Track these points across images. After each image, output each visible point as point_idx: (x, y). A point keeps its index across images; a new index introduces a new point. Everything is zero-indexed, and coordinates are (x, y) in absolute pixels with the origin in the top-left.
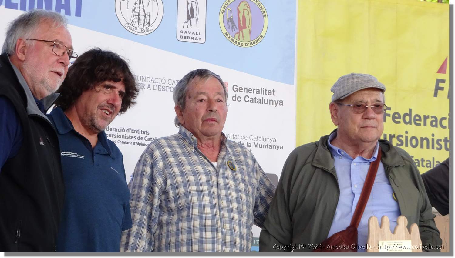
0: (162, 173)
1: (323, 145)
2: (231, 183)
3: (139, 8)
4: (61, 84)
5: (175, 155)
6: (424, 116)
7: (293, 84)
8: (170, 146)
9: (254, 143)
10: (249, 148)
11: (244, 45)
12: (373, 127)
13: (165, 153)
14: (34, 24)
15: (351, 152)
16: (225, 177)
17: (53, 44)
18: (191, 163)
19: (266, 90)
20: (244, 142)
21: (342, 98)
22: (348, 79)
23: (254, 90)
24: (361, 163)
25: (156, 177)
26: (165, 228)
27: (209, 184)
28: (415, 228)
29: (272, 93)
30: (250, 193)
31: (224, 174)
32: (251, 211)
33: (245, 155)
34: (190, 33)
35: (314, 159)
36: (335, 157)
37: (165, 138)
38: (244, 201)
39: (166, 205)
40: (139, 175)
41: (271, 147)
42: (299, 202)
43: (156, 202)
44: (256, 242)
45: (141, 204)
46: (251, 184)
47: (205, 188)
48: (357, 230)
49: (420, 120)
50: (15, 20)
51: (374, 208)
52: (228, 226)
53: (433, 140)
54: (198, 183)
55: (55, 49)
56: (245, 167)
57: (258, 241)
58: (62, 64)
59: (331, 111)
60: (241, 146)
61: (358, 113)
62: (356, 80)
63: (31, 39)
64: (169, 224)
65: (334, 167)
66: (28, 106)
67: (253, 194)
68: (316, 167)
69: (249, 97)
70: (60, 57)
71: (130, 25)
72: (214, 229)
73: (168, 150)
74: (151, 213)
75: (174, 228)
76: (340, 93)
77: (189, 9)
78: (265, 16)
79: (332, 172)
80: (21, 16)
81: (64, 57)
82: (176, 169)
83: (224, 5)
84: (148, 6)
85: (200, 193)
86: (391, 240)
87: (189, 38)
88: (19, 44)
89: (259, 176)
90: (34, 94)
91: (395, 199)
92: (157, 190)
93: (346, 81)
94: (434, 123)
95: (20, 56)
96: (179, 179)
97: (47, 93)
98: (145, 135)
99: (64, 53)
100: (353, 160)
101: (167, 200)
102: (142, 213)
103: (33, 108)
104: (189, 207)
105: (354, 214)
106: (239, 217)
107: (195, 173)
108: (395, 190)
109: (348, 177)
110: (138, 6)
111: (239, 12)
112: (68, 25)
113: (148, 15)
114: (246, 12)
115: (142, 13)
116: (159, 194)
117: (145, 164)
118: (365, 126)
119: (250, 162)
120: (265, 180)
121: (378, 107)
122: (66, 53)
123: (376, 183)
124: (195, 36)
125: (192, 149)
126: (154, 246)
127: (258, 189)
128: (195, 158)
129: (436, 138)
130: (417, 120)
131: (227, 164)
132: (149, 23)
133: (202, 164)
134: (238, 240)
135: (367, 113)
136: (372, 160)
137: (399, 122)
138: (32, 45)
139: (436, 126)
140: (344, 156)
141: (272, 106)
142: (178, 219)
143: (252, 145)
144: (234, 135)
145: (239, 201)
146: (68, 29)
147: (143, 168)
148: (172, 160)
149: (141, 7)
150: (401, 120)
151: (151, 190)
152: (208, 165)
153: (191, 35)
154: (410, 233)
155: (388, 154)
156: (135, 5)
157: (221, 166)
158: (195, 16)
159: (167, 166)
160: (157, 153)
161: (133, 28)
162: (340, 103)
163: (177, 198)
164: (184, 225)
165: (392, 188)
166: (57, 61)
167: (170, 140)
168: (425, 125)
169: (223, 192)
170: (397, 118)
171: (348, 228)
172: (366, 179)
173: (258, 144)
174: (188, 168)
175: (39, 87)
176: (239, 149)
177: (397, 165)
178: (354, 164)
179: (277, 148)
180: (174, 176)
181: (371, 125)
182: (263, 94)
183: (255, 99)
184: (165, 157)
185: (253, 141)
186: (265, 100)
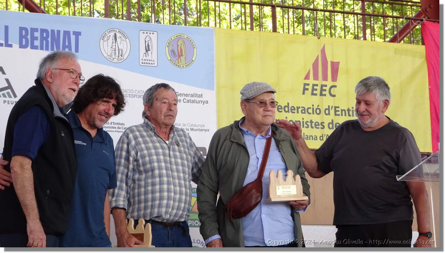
0: (134, 148)
1: (236, 127)
2: (178, 154)
3: (115, 46)
4: (75, 97)
5: (142, 136)
6: (297, 107)
7: (214, 90)
8: (139, 131)
9: (191, 128)
10: (187, 132)
11: (182, 66)
12: (270, 116)
13: (136, 135)
14: (57, 59)
15: (254, 132)
16: (174, 150)
17: (70, 71)
18: (153, 142)
19: (197, 95)
20: (184, 128)
21: (250, 98)
22: (253, 86)
23: (189, 94)
24: (261, 138)
25: (131, 151)
26: (137, 182)
27: (164, 155)
28: (298, 177)
29: (201, 96)
30: (190, 160)
31: (173, 148)
32: (190, 171)
33: (185, 136)
34: (147, 61)
35: (231, 137)
36: (244, 135)
37: (135, 126)
38: (186, 165)
39: (137, 168)
40: (120, 150)
41: (202, 130)
42: (223, 164)
43: (131, 166)
44: (194, 191)
45: (122, 168)
46: (190, 154)
47: (162, 157)
48: (262, 181)
49: (294, 109)
50: (44, 58)
51: (271, 167)
52: (177, 181)
53: (303, 122)
54: (157, 154)
55: (71, 74)
56: (185, 144)
57: (195, 190)
58: (76, 84)
59: (241, 106)
60: (182, 130)
61: (261, 107)
62: (258, 86)
63: (56, 69)
64: (139, 180)
65: (244, 142)
66: (54, 111)
67: (191, 160)
68: (233, 142)
69: (186, 99)
70: (75, 79)
71: (109, 57)
72: (169, 183)
73: (137, 133)
74: (127, 174)
75: (143, 183)
76: (249, 95)
77: (147, 45)
78: (194, 48)
79: (243, 145)
80: (49, 55)
81: (77, 79)
82: (143, 146)
83: (169, 42)
84: (121, 44)
85: (159, 161)
86: (284, 185)
87: (147, 63)
88: (48, 72)
89: (194, 149)
90: (58, 103)
91: (284, 161)
92: (131, 159)
93: (252, 87)
94: (303, 111)
95: (49, 80)
96: (145, 152)
97: (67, 103)
98: (122, 126)
99: (77, 77)
100: (256, 137)
101: (138, 165)
102: (122, 174)
103: (57, 113)
104: (153, 170)
105: (259, 171)
106: (183, 175)
107: (155, 148)
108: (283, 155)
109: (253, 147)
110: (114, 44)
111: (178, 46)
112: (78, 60)
113: (121, 50)
114: (182, 46)
115: (117, 49)
116: (133, 162)
117: (123, 143)
118: (266, 115)
119: (188, 140)
120: (197, 152)
121: (273, 103)
122: (78, 77)
123: (271, 151)
124: (151, 62)
125: (153, 133)
126: (130, 194)
127: (194, 158)
128: (155, 138)
129: (305, 121)
130: (293, 110)
131: (174, 142)
132: (122, 55)
133: (159, 142)
134: (184, 189)
135: (267, 108)
136: (268, 137)
137: (282, 112)
138: (57, 72)
139: (305, 113)
140: (250, 134)
141: (201, 105)
142: (146, 177)
143: (190, 130)
144: (178, 123)
145: (183, 165)
146: (78, 62)
147: (122, 145)
148: (140, 139)
149: (116, 45)
150: (283, 110)
151: (127, 159)
152: (163, 143)
153: (148, 62)
154: (295, 181)
155: (277, 132)
156: (112, 44)
157: (171, 143)
158: (150, 49)
159: (138, 143)
160: (131, 136)
161: (111, 58)
162: (248, 101)
163: (144, 164)
164: (150, 181)
165: (281, 154)
166: (73, 81)
167: (138, 127)
168: (298, 112)
169: (173, 160)
170: (280, 109)
171: (256, 180)
172: (264, 149)
173: (193, 128)
174: (151, 145)
175: (62, 99)
176: (181, 132)
177: (283, 139)
178: (256, 140)
179: (205, 131)
180: (142, 150)
181: (269, 115)
182: (195, 97)
183: (190, 100)
184: (136, 138)
185: (190, 127)
186: (196, 101)
